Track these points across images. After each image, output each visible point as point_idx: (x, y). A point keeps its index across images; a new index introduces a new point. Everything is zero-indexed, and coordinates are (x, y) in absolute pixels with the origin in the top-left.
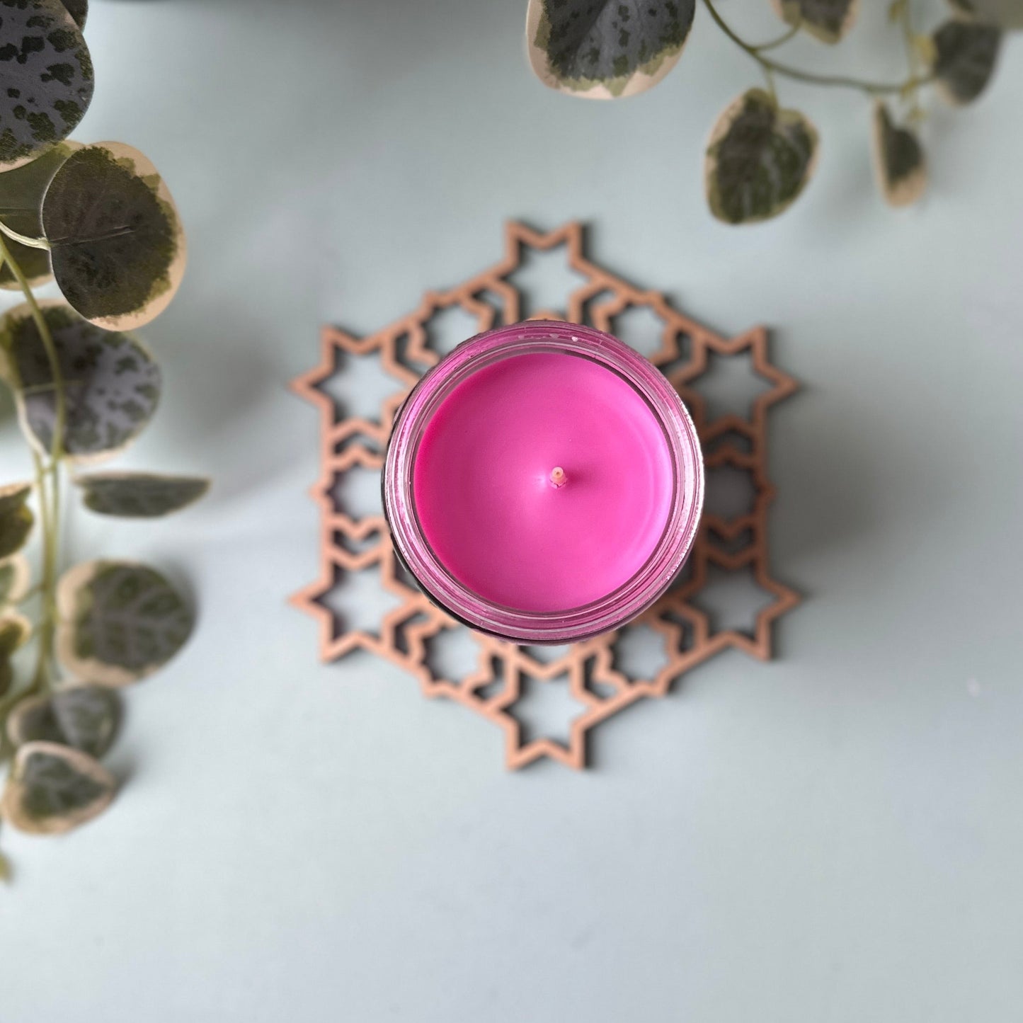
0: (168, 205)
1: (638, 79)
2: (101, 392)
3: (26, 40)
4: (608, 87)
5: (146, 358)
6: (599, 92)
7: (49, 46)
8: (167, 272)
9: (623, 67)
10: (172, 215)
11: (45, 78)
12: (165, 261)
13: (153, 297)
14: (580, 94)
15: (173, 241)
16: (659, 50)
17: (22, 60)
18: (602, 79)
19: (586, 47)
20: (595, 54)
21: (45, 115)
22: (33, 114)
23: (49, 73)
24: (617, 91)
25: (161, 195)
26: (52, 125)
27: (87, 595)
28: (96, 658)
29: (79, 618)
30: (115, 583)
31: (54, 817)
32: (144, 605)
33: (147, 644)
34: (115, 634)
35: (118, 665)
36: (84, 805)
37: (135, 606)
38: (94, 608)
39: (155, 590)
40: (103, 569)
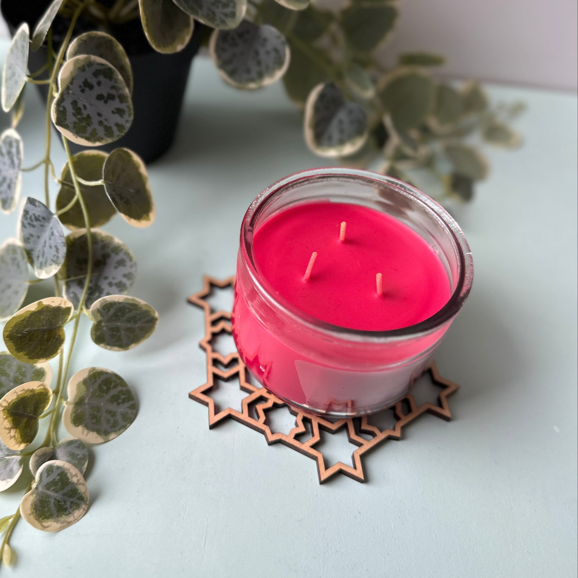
1: (349, 147)
3: (109, 95)
4: (337, 150)
5: (131, 259)
7: (117, 100)
8: (149, 214)
11: (113, 112)
13: (144, 220)
17: (106, 102)
18: (334, 147)
21: (110, 128)
22: (106, 126)
23: (115, 111)
26: (113, 132)
27: (83, 387)
28: (84, 425)
29: (77, 401)
30: (99, 381)
31: (50, 520)
32: (112, 397)
33: (112, 420)
34: (95, 413)
35: (94, 432)
36: (69, 513)
37: (108, 397)
38: (85, 396)
39: (120, 388)
40: (94, 372)
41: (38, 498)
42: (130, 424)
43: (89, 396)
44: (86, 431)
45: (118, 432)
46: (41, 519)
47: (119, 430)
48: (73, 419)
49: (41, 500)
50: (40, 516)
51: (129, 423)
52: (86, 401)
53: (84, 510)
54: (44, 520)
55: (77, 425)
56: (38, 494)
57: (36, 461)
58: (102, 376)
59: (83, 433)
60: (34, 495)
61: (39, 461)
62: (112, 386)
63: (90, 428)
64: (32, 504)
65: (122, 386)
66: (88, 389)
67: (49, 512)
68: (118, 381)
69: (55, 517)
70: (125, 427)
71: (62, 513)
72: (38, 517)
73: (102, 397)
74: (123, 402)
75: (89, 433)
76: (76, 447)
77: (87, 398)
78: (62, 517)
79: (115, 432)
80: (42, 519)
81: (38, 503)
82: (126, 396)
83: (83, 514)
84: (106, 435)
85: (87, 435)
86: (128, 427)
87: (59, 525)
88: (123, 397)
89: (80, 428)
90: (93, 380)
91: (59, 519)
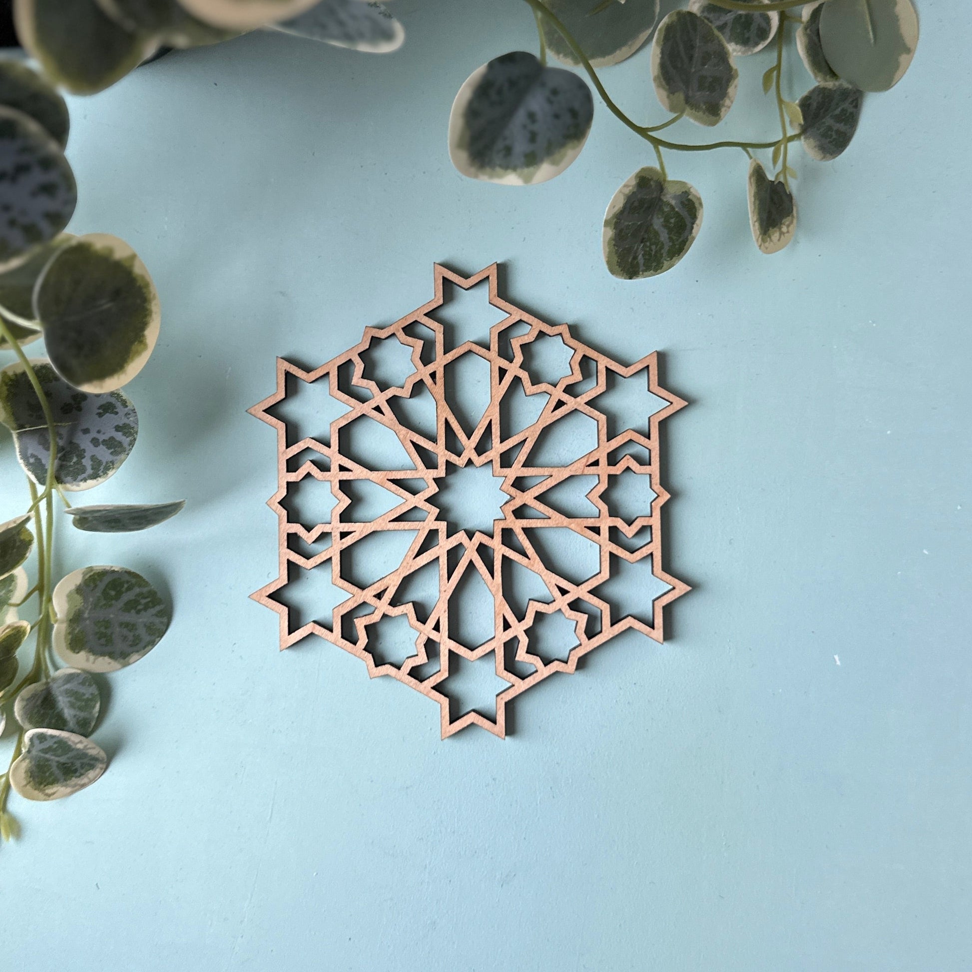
0: (143, 277)
1: (545, 169)
2: (86, 431)
4: (520, 176)
5: (124, 403)
6: (512, 180)
7: (37, 169)
8: (143, 336)
9: (532, 160)
10: (147, 285)
11: (33, 194)
12: (142, 326)
13: (133, 360)
14: (496, 181)
15: (148, 307)
16: (562, 145)
17: (14, 181)
18: (514, 169)
19: (500, 145)
20: (508, 151)
21: (35, 225)
22: (24, 225)
23: (38, 190)
24: (527, 179)
25: (137, 270)
26: (41, 231)
27: (78, 599)
28: (87, 649)
29: (71, 617)
30: (102, 586)
31: (56, 785)
32: (127, 604)
33: (130, 635)
34: (103, 630)
35: (105, 656)
36: (82, 775)
37: (120, 603)
38: (84, 608)
39: (137, 590)
40: (92, 573)
41: (33, 763)
42: (159, 639)
43: (90, 607)
44: (92, 658)
45: (143, 651)
46: (42, 786)
47: (145, 647)
48: (70, 644)
49: (38, 765)
50: (41, 784)
51: (158, 637)
52: (86, 615)
53: (101, 769)
54: (46, 787)
55: (77, 651)
56: (32, 759)
57: (24, 708)
58: (105, 578)
59: (88, 660)
60: (27, 761)
61: (28, 707)
62: (124, 589)
63: (97, 652)
64: (26, 772)
65: (140, 586)
66: (85, 600)
67: (53, 777)
68: (134, 581)
69: (62, 781)
70: (153, 643)
71: (70, 775)
72: (37, 785)
73: (111, 606)
74: (146, 608)
75: (97, 659)
76: (80, 684)
77: (87, 612)
78: (71, 781)
79: (137, 651)
80: (45, 786)
81: (34, 768)
82: (149, 600)
83: (101, 773)
84: (124, 658)
85: (94, 663)
86: (158, 643)
87: (69, 790)
88: (143, 601)
89: (83, 654)
90: (92, 585)
91: (68, 782)
